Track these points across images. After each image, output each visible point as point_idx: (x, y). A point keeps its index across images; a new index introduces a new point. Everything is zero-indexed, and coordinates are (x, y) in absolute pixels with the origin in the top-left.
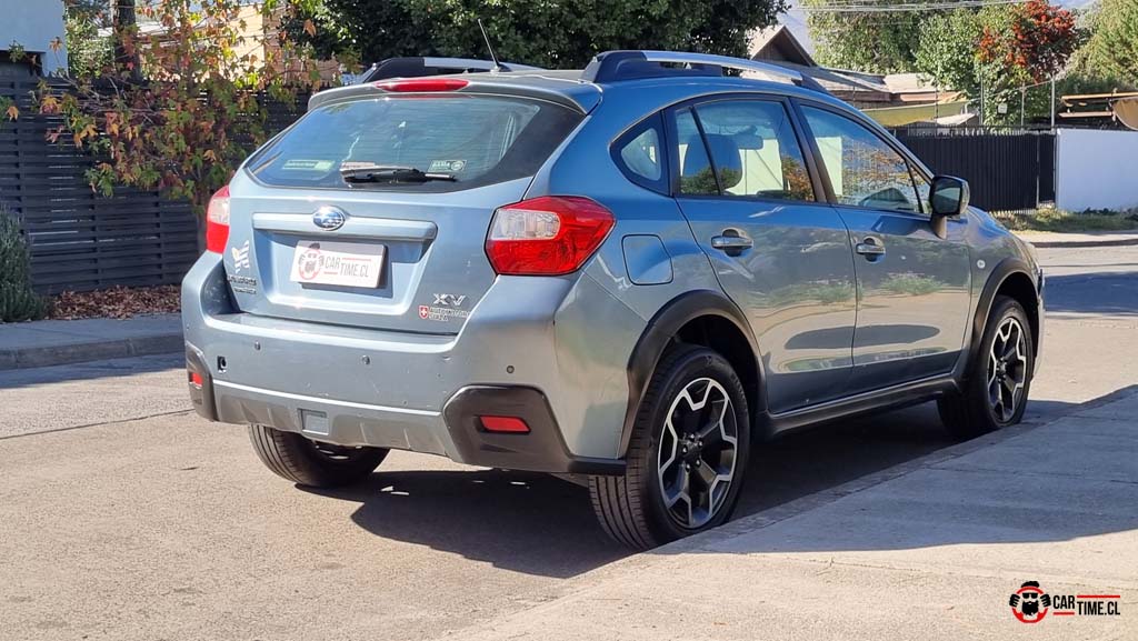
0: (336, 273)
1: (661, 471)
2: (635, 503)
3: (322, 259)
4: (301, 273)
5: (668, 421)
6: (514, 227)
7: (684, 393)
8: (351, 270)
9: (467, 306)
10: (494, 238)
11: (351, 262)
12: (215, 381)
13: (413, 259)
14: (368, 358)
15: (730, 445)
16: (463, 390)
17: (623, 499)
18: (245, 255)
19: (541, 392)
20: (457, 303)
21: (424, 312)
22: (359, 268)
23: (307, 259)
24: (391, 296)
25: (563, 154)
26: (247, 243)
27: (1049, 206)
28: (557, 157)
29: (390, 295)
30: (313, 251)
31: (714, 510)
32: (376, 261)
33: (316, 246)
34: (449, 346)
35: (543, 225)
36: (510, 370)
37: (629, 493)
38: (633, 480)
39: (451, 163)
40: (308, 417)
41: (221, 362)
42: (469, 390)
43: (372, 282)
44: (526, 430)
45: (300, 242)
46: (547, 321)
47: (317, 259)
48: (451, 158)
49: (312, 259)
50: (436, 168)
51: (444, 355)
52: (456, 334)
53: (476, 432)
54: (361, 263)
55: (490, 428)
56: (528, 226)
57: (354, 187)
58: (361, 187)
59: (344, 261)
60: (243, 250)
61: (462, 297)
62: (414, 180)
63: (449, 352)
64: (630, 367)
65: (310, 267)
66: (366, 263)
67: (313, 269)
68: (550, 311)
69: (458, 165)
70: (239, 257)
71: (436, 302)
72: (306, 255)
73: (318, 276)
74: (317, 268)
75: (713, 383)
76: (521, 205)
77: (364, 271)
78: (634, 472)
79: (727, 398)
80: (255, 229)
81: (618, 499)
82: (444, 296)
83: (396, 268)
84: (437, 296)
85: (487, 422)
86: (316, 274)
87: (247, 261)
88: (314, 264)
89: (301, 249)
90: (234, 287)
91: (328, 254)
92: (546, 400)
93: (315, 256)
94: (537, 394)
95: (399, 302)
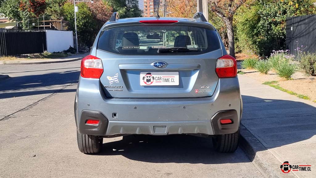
0: (161, 82)
3: (153, 78)
4: (145, 83)
8: (167, 80)
21: (197, 91)
24: (183, 88)
26: (117, 74)
27: (46, 52)
45: (141, 73)
49: (149, 78)
54: (171, 78)
59: (163, 78)
66: (173, 78)
67: (150, 81)
72: (146, 77)
73: (153, 83)
74: (152, 80)
77: (173, 80)
86: (152, 83)
87: (118, 80)
88: (150, 79)
90: (108, 89)
93: (150, 77)
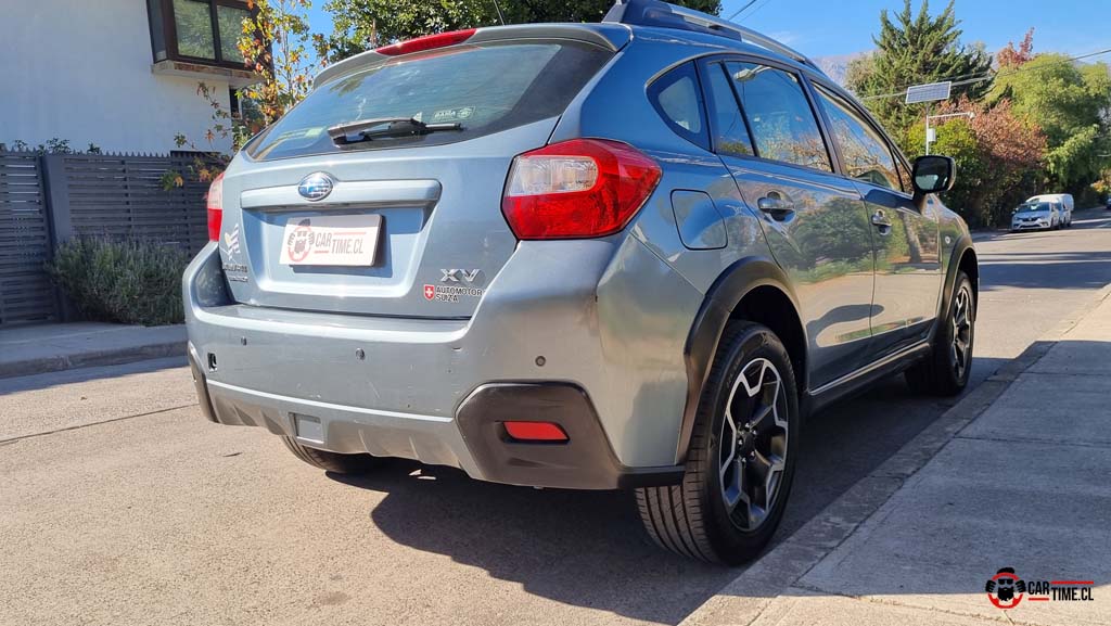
0: (327, 252)
1: (722, 472)
2: (694, 514)
4: (291, 255)
5: (728, 413)
6: (536, 178)
7: (742, 378)
8: (342, 247)
9: (481, 281)
10: (512, 193)
11: (344, 238)
12: (208, 381)
13: (414, 229)
14: (362, 352)
15: (781, 430)
16: (480, 389)
17: (678, 510)
18: (236, 240)
19: (580, 389)
20: (470, 279)
22: (352, 244)
23: (296, 238)
25: (594, 91)
26: (237, 225)
28: (588, 93)
29: (389, 274)
30: (303, 229)
31: (770, 504)
32: (371, 233)
33: (306, 223)
34: (458, 333)
35: (573, 175)
36: (540, 361)
37: (687, 503)
38: (693, 487)
39: (457, 111)
40: (301, 421)
41: (212, 359)
42: (487, 390)
43: (367, 258)
44: (565, 438)
46: (586, 298)
47: (307, 237)
48: (456, 104)
49: (302, 238)
50: (441, 117)
51: (454, 346)
52: (469, 318)
53: (499, 442)
55: (515, 436)
56: (555, 178)
57: (342, 149)
58: (352, 148)
60: (234, 234)
61: (475, 272)
62: (412, 133)
63: (458, 341)
64: (687, 351)
65: (300, 247)
68: (588, 282)
69: (465, 113)
70: (230, 242)
71: (444, 279)
72: (296, 234)
73: (307, 258)
74: (307, 246)
75: (767, 363)
76: (547, 149)
77: (358, 246)
78: (692, 477)
79: (779, 379)
80: (245, 209)
81: (672, 508)
82: (452, 271)
83: (395, 240)
84: (444, 271)
85: (515, 430)
87: (238, 246)
88: (304, 242)
89: (291, 228)
90: (229, 275)
91: (319, 230)
92: (588, 398)
94: (575, 390)
95: (397, 282)
